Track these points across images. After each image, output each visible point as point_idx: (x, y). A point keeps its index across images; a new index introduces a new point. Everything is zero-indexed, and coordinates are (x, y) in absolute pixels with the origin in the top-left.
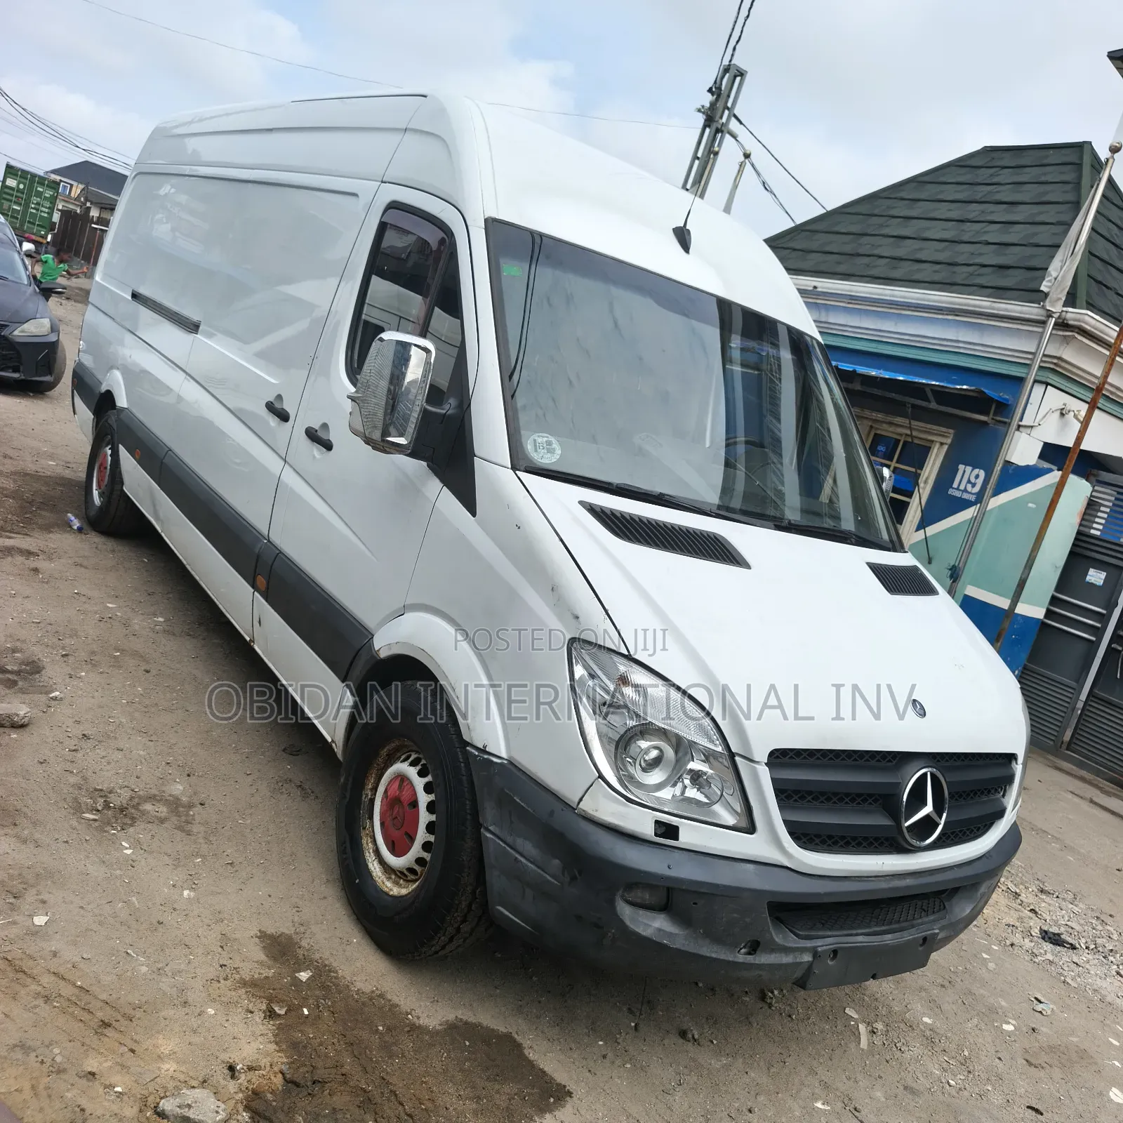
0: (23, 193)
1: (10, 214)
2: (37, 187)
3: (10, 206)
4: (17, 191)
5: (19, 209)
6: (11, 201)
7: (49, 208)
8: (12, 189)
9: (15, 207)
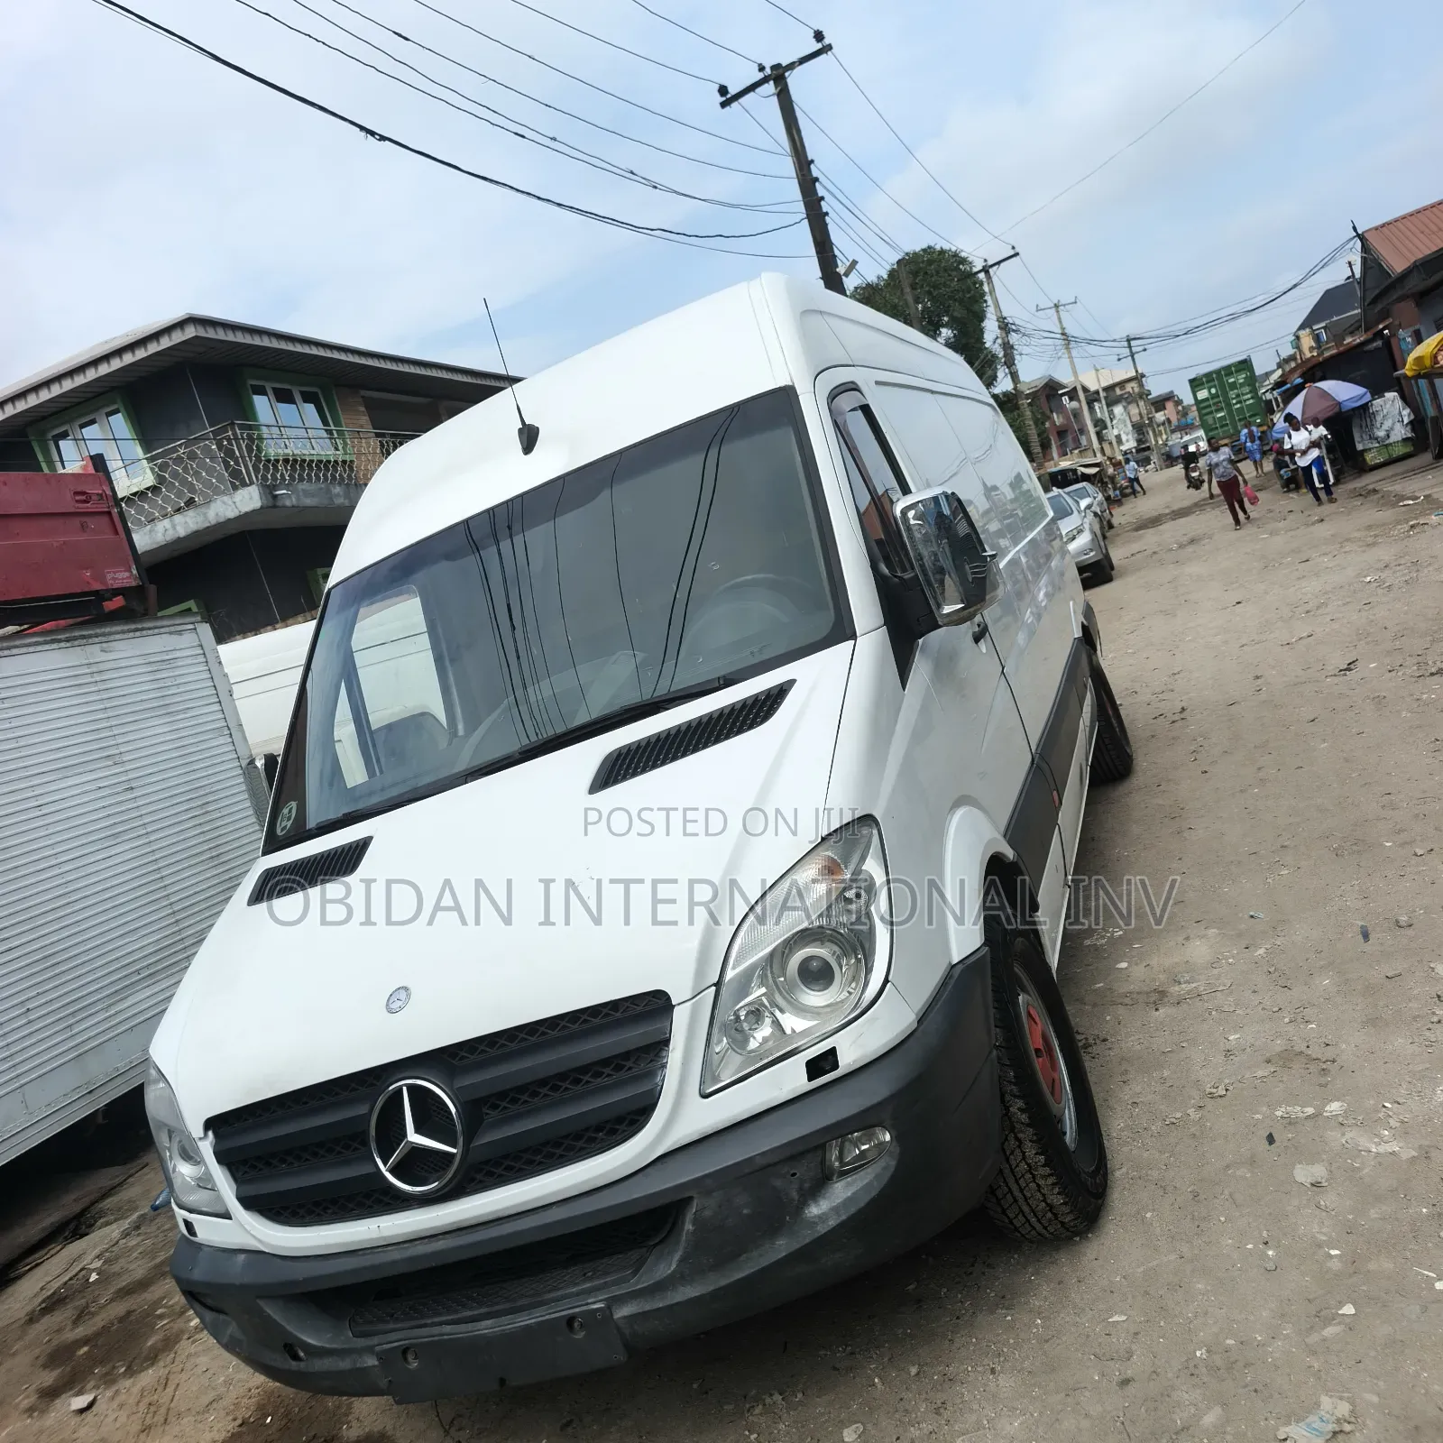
0: (1218, 396)
1: (1218, 425)
2: (1227, 380)
3: (1214, 418)
4: (1212, 398)
5: (1223, 414)
6: (1211, 412)
7: (1250, 392)
8: (1207, 399)
9: (1219, 415)
